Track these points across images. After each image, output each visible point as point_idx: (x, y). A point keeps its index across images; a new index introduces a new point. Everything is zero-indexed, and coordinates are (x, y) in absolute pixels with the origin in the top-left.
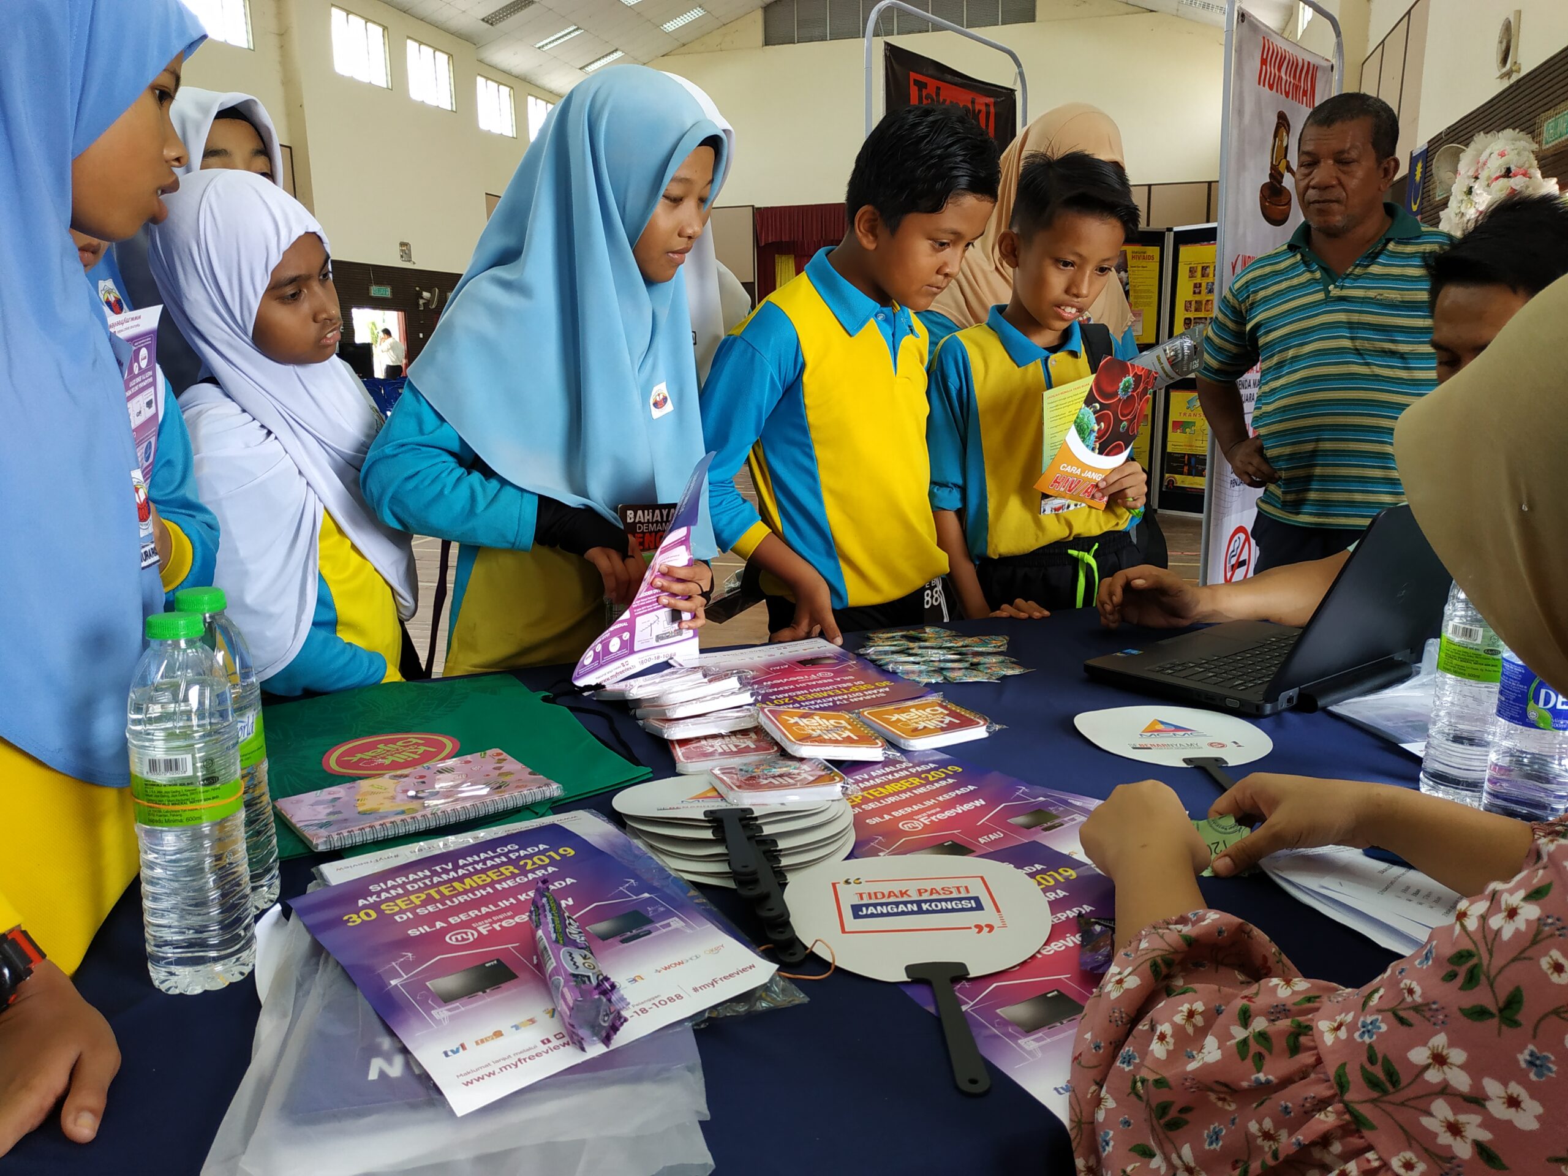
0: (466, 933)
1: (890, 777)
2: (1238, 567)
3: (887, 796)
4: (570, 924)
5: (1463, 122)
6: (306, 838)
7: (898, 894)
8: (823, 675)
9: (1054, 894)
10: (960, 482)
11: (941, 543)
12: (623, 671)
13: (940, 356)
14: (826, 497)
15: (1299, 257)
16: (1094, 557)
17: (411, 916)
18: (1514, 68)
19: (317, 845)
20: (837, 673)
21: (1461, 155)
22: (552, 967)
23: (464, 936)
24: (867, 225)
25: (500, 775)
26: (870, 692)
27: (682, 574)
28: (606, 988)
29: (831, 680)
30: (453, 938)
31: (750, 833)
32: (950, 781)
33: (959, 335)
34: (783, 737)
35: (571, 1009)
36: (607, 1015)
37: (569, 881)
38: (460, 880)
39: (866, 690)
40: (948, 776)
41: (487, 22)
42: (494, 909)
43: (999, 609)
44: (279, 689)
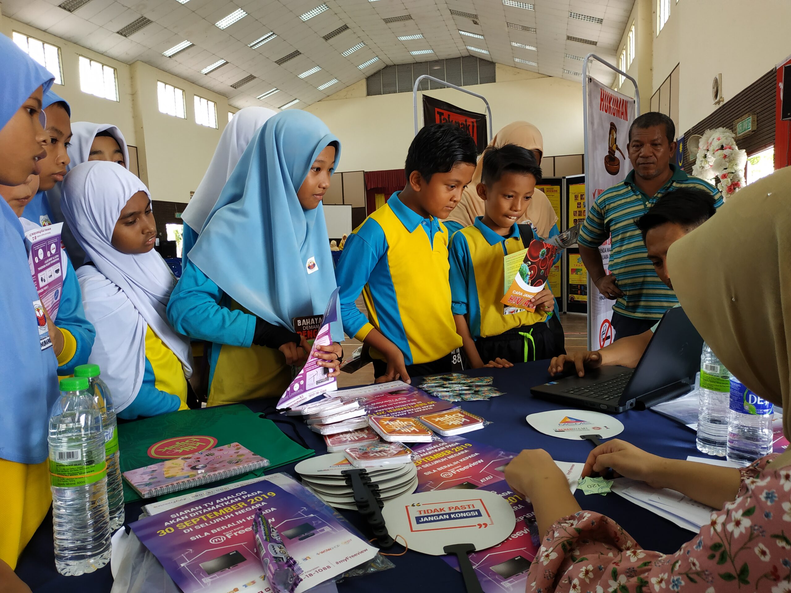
0: (220, 538)
1: (436, 450)
2: (606, 340)
3: (434, 460)
4: (273, 531)
5: (700, 124)
6: (138, 491)
7: (439, 510)
8: (401, 399)
9: (517, 507)
10: (465, 301)
11: (458, 332)
12: (301, 401)
13: (453, 241)
14: (401, 311)
15: (630, 188)
16: (531, 335)
17: (192, 530)
18: (721, 100)
19: (144, 495)
20: (408, 398)
21: (700, 140)
22: (264, 553)
23: (219, 539)
24: (415, 180)
25: (237, 456)
26: (425, 407)
27: (328, 349)
28: (291, 563)
29: (405, 402)
30: (213, 541)
31: (365, 481)
32: (466, 451)
33: (462, 231)
34: (381, 431)
35: (273, 575)
36: (292, 577)
37: (273, 509)
38: (217, 510)
39: (423, 406)
40: (465, 449)
41: (233, 87)
42: (234, 525)
43: (488, 363)
44: (126, 417)
